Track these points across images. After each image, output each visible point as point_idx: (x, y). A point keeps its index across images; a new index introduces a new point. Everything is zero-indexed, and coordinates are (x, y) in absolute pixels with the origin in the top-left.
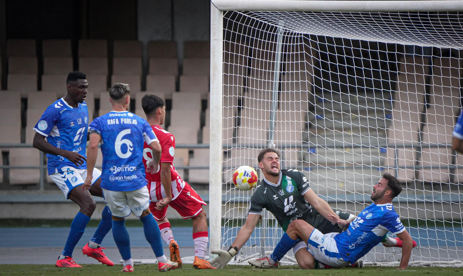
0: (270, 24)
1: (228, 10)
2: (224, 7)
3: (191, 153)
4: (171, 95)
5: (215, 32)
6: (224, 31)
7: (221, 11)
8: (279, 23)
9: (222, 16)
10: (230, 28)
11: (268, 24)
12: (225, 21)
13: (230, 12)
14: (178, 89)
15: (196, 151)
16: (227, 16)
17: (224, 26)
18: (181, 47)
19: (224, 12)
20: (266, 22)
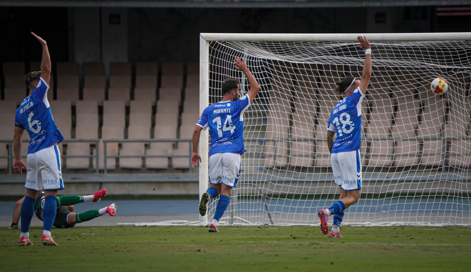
0: (237, 50)
1: (212, 41)
2: (210, 38)
3: (120, 146)
4: (103, 103)
5: (203, 57)
6: (209, 56)
7: (207, 41)
8: (244, 50)
9: (208, 45)
10: (213, 54)
11: (236, 51)
12: (210, 49)
13: (214, 42)
14: (107, 98)
15: (124, 145)
16: (212, 45)
17: (210, 53)
18: (107, 67)
19: (210, 42)
20: (235, 49)
